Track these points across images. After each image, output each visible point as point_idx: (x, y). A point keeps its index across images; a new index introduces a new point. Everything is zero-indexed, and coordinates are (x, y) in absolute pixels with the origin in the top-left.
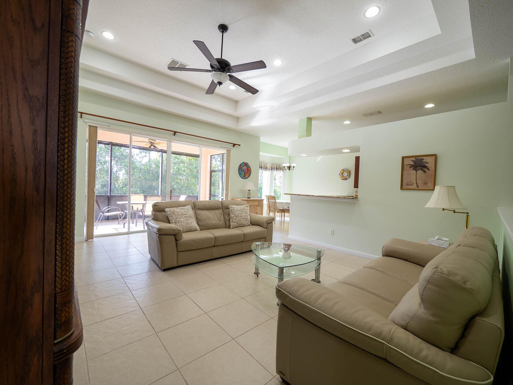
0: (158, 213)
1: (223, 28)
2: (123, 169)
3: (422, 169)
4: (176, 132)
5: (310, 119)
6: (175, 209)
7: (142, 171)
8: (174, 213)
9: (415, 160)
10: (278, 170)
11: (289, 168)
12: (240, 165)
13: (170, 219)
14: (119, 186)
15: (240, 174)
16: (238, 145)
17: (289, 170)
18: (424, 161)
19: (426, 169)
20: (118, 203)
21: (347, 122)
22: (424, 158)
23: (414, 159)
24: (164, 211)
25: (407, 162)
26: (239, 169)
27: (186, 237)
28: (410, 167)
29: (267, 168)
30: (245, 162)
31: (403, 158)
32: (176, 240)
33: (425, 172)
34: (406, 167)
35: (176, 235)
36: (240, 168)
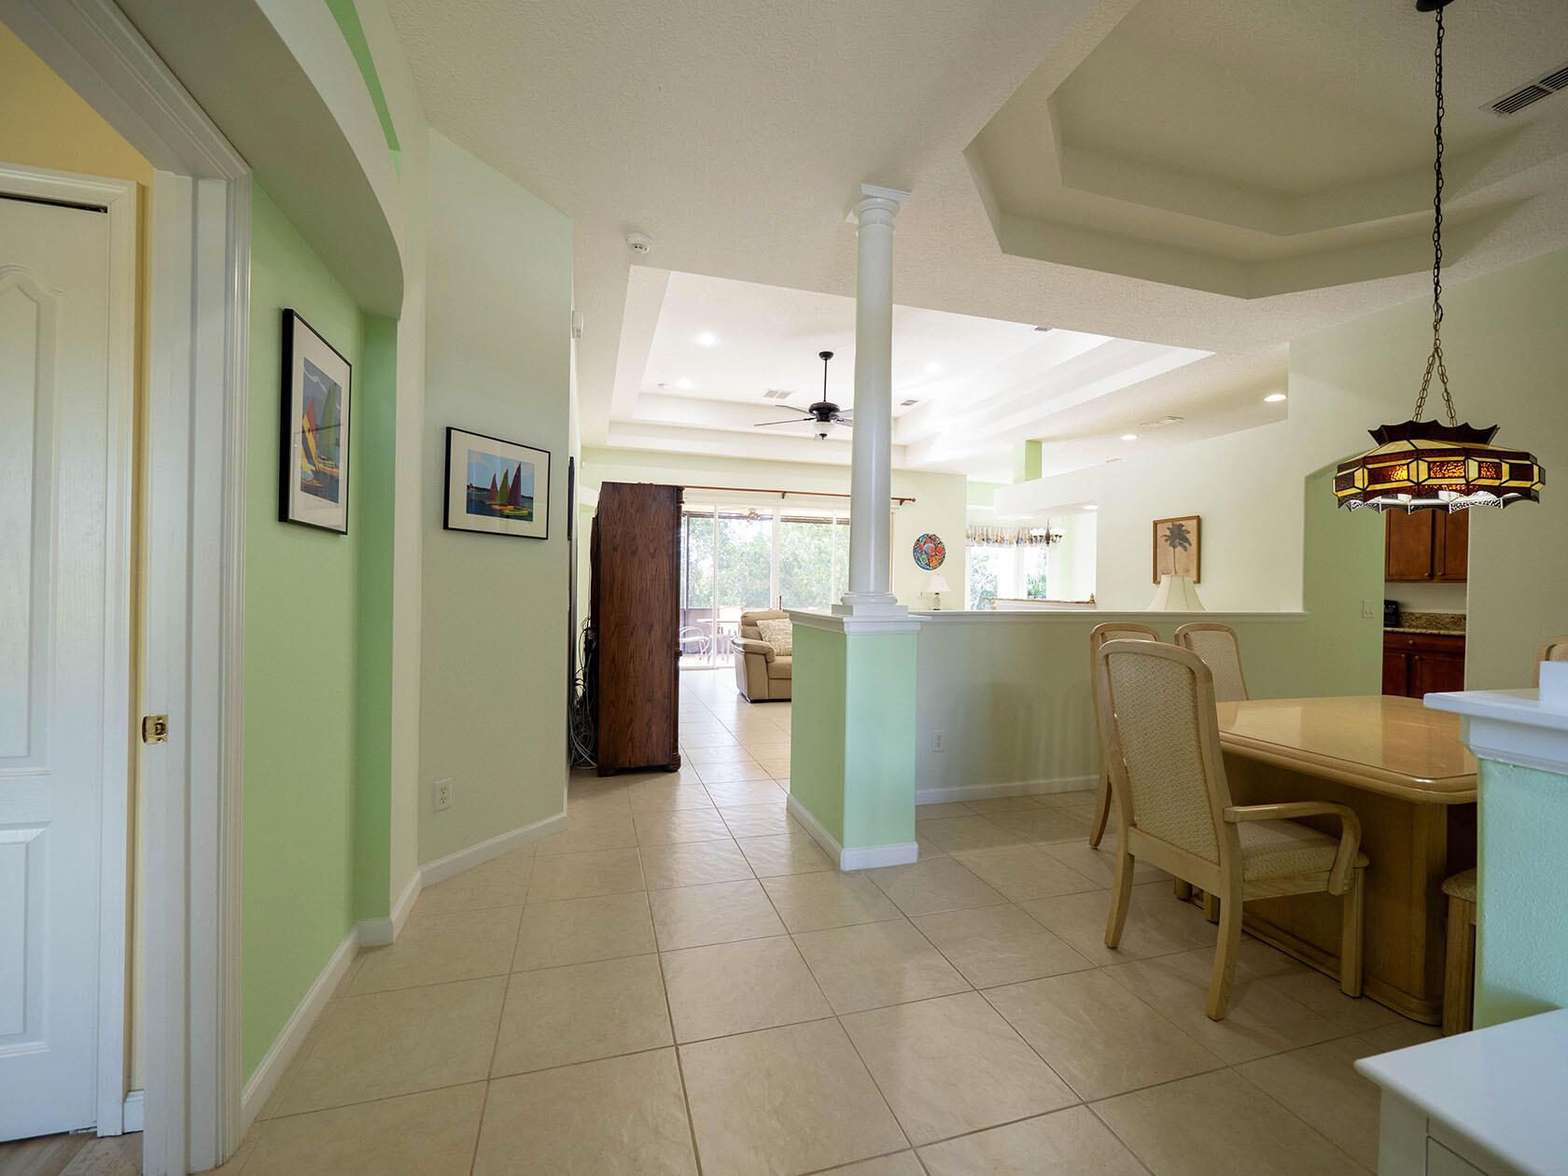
0: (748, 628)
1: (826, 355)
2: (708, 554)
3: (1181, 545)
4: (785, 492)
5: (1034, 445)
6: (771, 621)
7: (745, 557)
8: (768, 627)
9: (1171, 527)
10: (1034, 544)
11: (1048, 538)
12: (918, 540)
13: (763, 636)
14: (701, 592)
15: (917, 560)
16: (910, 500)
17: (1048, 543)
18: (1183, 528)
19: (1186, 544)
20: (699, 620)
21: (1130, 437)
22: (1183, 523)
23: (1170, 525)
24: (757, 625)
25: (1163, 531)
26: (915, 549)
27: (779, 660)
28: (1166, 540)
29: (1002, 539)
30: (931, 533)
31: (1155, 524)
32: (767, 662)
33: (1185, 549)
34: (1161, 541)
35: (766, 655)
36: (918, 548)
